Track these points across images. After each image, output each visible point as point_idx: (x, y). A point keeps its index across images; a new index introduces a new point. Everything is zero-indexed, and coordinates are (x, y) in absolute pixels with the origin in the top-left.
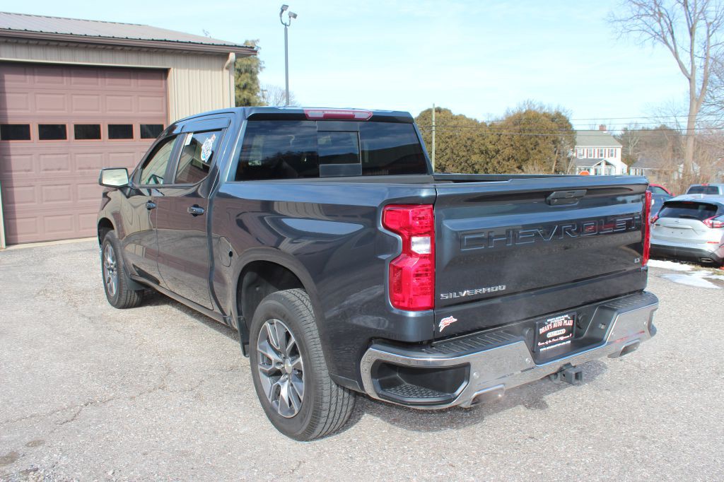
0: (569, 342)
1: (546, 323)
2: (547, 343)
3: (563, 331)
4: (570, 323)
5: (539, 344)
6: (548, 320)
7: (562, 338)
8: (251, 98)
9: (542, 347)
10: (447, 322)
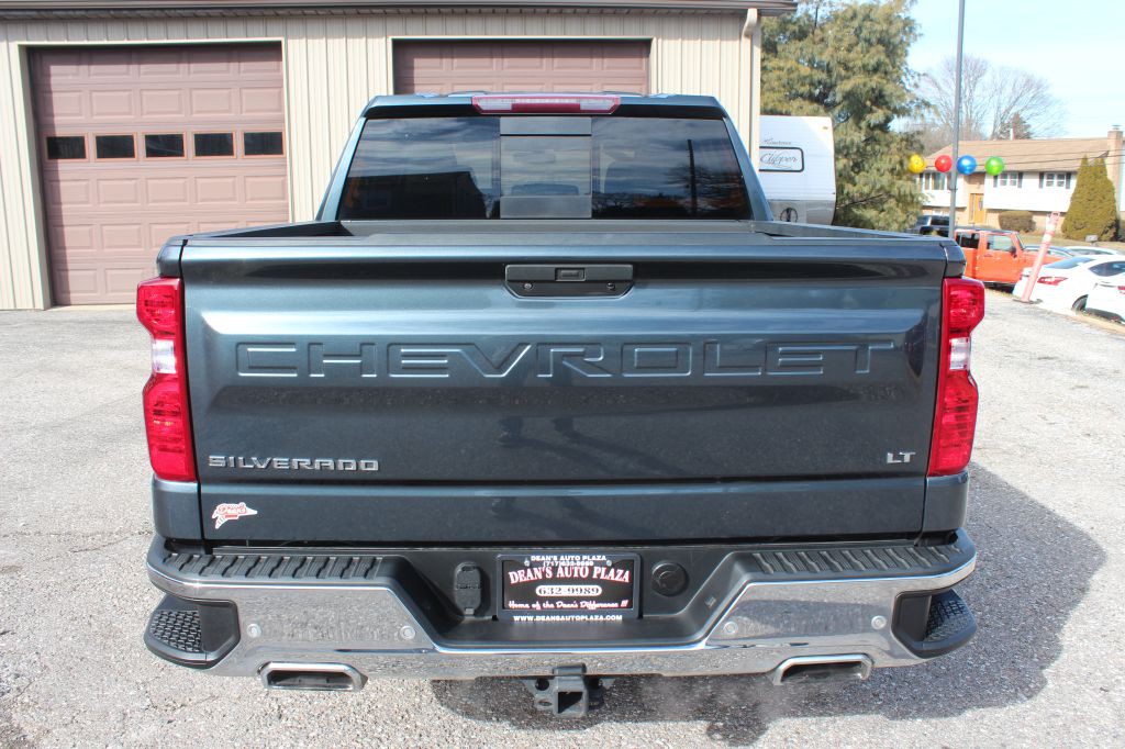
0: (620, 618)
1: (527, 563)
2: (537, 606)
3: (596, 590)
4: (622, 576)
5: (512, 604)
6: (534, 558)
7: (592, 606)
8: (885, 88)
9: (521, 612)
10: (230, 512)
